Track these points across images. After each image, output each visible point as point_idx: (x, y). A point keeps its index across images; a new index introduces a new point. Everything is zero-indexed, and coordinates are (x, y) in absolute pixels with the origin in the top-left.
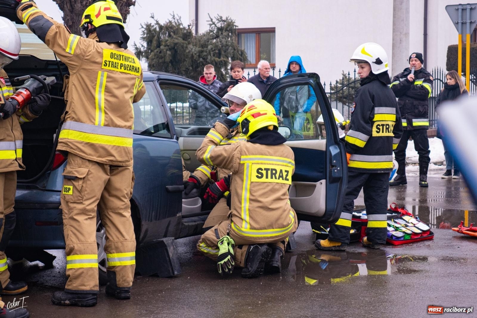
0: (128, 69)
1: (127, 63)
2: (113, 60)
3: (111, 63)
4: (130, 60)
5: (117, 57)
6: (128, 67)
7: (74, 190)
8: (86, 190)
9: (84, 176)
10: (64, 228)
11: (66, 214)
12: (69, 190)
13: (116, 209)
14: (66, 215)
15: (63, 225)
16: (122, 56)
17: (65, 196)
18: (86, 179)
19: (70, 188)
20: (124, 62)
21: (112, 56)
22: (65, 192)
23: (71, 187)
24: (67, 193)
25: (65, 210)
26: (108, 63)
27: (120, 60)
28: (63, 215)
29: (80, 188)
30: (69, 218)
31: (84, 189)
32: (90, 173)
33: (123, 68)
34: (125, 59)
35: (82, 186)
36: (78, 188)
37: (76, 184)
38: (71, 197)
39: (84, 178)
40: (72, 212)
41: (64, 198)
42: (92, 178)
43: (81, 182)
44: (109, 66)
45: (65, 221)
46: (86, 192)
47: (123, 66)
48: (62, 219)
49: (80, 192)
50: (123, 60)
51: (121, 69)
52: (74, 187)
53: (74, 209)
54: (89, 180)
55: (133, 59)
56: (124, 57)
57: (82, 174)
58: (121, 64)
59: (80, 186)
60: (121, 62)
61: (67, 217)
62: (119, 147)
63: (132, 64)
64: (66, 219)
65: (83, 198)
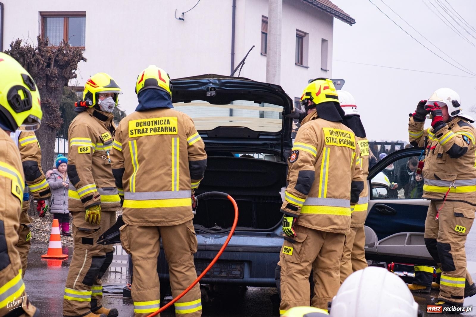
0: (347, 143)
1: (344, 138)
2: (332, 136)
3: (331, 139)
4: (346, 135)
5: (335, 133)
6: (346, 142)
7: (294, 251)
8: (304, 253)
9: (303, 241)
10: (281, 284)
11: (284, 271)
12: (289, 251)
13: (326, 268)
14: (284, 273)
15: (280, 280)
16: (339, 133)
17: (285, 255)
18: (304, 243)
19: (290, 250)
20: (342, 138)
21: (331, 133)
22: (285, 252)
23: (292, 249)
24: (287, 253)
25: (284, 268)
26: (329, 139)
27: (338, 136)
28: (281, 271)
29: (299, 251)
30: (287, 276)
31: (302, 252)
32: (308, 238)
33: (342, 142)
34: (342, 135)
35: (301, 249)
36: (297, 250)
37: (295, 246)
38: (291, 257)
39: (303, 242)
40: (290, 271)
41: (283, 256)
42: (309, 243)
43: (300, 246)
44: (331, 142)
45: (282, 278)
46: (304, 255)
47: (341, 141)
48: (280, 275)
49: (299, 254)
50: (340, 136)
51: (340, 143)
52: (294, 249)
53: (293, 268)
54: (307, 245)
55: (349, 134)
56: (341, 133)
57: (301, 239)
58: (339, 139)
59: (299, 249)
60: (339, 137)
61: (285, 274)
62: (340, 216)
63: (349, 139)
64: (284, 276)
65: (301, 260)
